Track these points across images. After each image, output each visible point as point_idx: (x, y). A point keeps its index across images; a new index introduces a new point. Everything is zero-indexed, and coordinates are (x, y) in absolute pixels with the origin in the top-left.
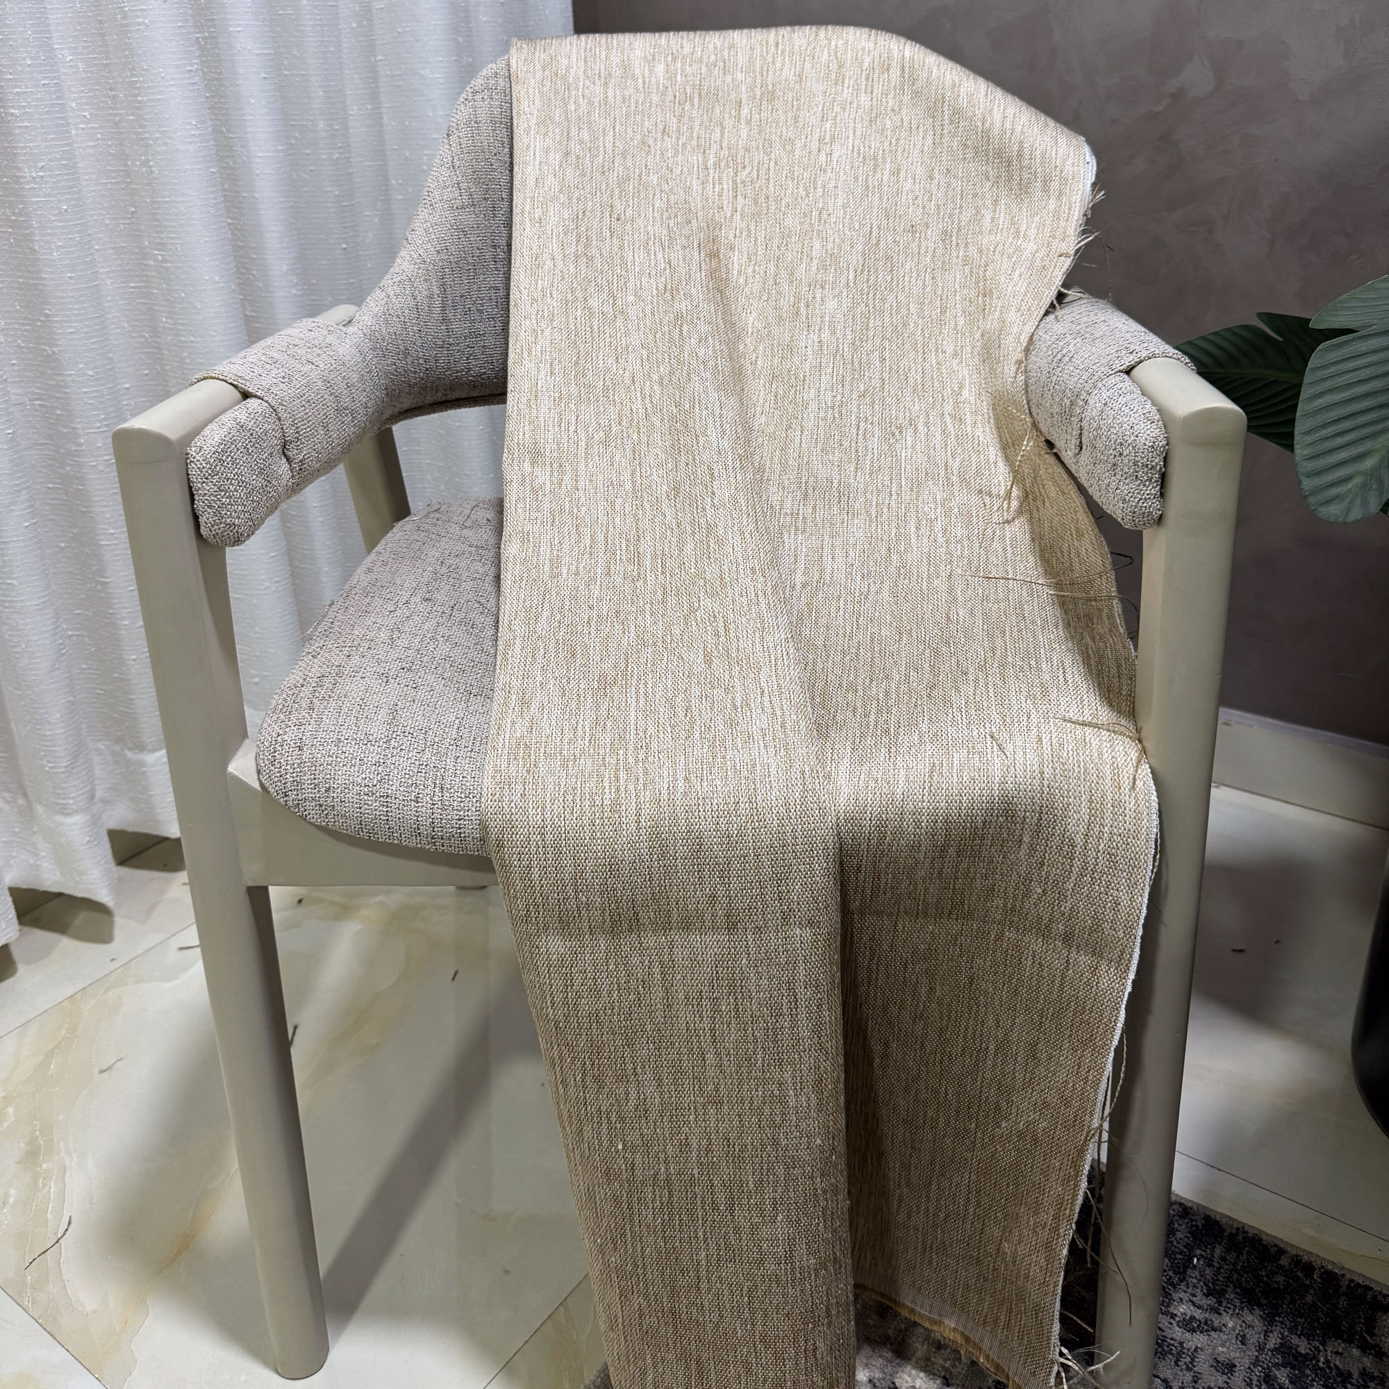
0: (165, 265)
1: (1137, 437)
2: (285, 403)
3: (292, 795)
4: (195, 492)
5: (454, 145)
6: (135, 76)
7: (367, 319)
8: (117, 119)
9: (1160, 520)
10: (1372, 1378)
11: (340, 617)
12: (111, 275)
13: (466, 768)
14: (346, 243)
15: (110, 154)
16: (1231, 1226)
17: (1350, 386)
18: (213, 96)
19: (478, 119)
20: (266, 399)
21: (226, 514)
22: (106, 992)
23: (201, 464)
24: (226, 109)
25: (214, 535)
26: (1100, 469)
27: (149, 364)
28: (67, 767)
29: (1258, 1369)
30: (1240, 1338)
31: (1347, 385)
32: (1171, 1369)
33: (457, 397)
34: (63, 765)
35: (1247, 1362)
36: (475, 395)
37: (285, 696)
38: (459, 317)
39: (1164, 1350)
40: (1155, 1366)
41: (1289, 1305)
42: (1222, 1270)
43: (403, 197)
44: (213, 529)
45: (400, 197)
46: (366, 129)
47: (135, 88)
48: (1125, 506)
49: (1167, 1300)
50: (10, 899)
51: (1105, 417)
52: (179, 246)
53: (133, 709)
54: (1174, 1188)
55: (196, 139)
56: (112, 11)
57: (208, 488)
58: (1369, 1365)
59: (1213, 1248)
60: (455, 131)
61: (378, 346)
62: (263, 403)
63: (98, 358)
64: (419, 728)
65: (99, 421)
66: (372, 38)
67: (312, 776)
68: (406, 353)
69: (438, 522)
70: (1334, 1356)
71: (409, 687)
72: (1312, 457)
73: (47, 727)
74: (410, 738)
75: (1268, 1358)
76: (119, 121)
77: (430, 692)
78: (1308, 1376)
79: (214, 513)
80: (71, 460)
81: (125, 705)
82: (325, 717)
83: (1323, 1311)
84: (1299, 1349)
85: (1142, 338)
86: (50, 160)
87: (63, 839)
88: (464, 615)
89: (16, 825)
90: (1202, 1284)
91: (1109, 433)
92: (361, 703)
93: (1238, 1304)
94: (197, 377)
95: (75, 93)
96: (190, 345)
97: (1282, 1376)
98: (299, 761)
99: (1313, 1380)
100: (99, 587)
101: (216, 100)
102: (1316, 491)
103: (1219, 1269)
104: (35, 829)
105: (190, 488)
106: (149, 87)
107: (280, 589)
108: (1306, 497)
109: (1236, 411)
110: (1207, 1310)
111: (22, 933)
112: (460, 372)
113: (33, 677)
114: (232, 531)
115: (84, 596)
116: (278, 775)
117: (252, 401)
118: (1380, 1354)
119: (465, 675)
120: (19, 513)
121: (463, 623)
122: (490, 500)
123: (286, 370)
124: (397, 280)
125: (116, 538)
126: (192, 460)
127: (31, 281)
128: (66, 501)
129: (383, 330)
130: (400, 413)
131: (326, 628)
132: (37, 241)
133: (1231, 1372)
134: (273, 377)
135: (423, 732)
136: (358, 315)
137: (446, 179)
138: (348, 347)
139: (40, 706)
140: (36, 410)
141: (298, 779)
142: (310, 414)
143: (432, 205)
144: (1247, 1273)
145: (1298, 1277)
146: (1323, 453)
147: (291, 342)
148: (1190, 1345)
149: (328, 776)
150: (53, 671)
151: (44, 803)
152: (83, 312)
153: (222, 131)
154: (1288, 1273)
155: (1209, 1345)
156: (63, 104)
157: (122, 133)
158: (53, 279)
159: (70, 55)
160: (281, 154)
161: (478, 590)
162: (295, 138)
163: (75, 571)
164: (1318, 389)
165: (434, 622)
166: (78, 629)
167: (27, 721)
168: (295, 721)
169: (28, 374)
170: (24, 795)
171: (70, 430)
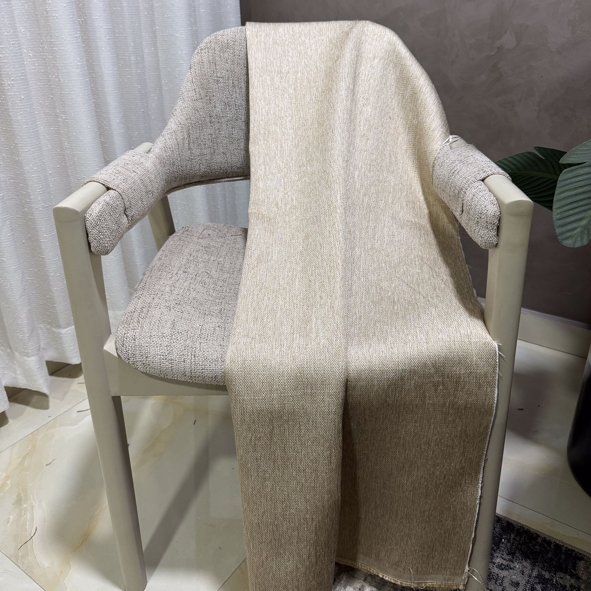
0: (66, 121)
1: (488, 211)
2: (125, 192)
3: (131, 360)
4: (89, 233)
5: (193, 73)
6: (52, 39)
7: (157, 150)
9: (497, 245)
10: (575, 588)
11: (149, 281)
12: (43, 125)
13: (205, 347)
14: (143, 109)
15: (42, 72)
16: (518, 526)
17: (576, 188)
18: (86, 46)
19: (203, 61)
20: (117, 190)
21: (102, 242)
22: (47, 430)
23: (91, 221)
24: (91, 52)
25: (97, 251)
26: (471, 223)
27: (60, 163)
28: (28, 336)
29: (529, 585)
30: (521, 572)
32: (494, 585)
35: (524, 582)
36: (202, 180)
37: (127, 316)
38: (196, 147)
39: (490, 577)
40: (487, 584)
41: (541, 558)
42: (514, 544)
43: (168, 88)
44: (96, 249)
45: (166, 88)
46: (151, 59)
47: (53, 44)
48: (482, 239)
49: (492, 557)
50: (5, 392)
51: (474, 201)
52: (72, 113)
53: (55, 311)
54: (497, 512)
55: (79, 67)
56: (42, 10)
57: (94, 231)
58: (573, 582)
59: (510, 535)
60: (193, 67)
61: (161, 161)
62: (116, 192)
63: (38, 162)
64: (185, 330)
65: (39, 189)
66: (154, 19)
67: (140, 352)
68: (174, 164)
69: (188, 236)
70: (559, 579)
71: (180, 312)
72: (560, 219)
73: (20, 320)
74: (181, 335)
75: (533, 580)
76: (45, 58)
77: (188, 314)
78: (549, 587)
79: (97, 242)
80: (27, 206)
81: (52, 309)
82: (144, 326)
83: (555, 560)
84: (545, 576)
85: (488, 164)
86: (16, 77)
87: (27, 367)
88: (201, 278)
89: (7, 360)
90: (506, 550)
91: (475, 208)
92: (159, 319)
93: (521, 558)
94: (87, 181)
95: (25, 46)
96: (78, 155)
97: (539, 587)
98: (134, 345)
99: (551, 589)
100: (40, 259)
101: (87, 48)
102: (562, 234)
103: (513, 543)
104: (15, 362)
105: (87, 231)
106: (58, 44)
107: (118, 259)
108: (557, 236)
109: (531, 202)
110: (508, 561)
111: (10, 405)
112: (196, 171)
113: (13, 299)
114: (104, 249)
115: (33, 263)
116: (125, 351)
117: (111, 191)
118: (578, 578)
119: (202, 306)
120: (6, 230)
121: (201, 282)
122: (209, 225)
123: (125, 176)
124: (169, 132)
125: (47, 239)
126: (87, 219)
127: (8, 129)
128: (25, 223)
129: (164, 155)
130: (171, 189)
131: (143, 286)
132: (11, 111)
133: (518, 586)
134: (119, 180)
135: (186, 332)
136: (153, 148)
137: (189, 87)
138: (149, 163)
139: (16, 311)
140: (12, 184)
141: (134, 352)
142: (135, 195)
143: (183, 99)
144: (524, 545)
145: (545, 547)
146: (565, 217)
147: (126, 162)
148: (501, 575)
149: (147, 352)
150: (22, 296)
151: (19, 351)
152: (31, 142)
153: (90, 62)
154: (542, 545)
155: (509, 575)
156: (22, 52)
157: (46, 63)
158: (18, 128)
159: (23, 29)
160: (116, 72)
161: (206, 267)
162: (121, 64)
163: (30, 252)
164: (562, 189)
165: (189, 282)
166: (30, 277)
167: (11, 317)
168: (132, 327)
169: (8, 169)
170: (10, 348)
171: (27, 193)
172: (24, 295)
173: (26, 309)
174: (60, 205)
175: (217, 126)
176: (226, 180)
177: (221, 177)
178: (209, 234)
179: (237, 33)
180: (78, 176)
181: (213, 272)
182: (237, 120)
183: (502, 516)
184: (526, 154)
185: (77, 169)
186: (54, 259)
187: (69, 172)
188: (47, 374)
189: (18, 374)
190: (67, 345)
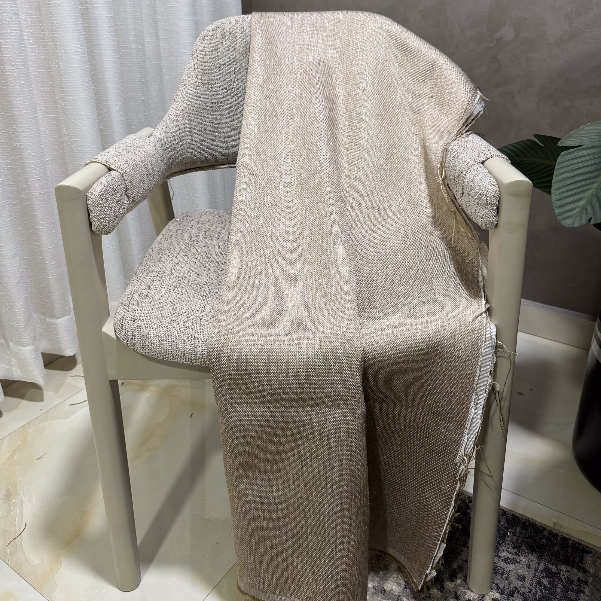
0: (65, 107)
1: (487, 191)
2: (127, 173)
3: (130, 341)
4: (90, 212)
5: (195, 59)
6: (54, 26)
7: (158, 135)
8: (45, 44)
9: (497, 226)
10: (582, 582)
11: (148, 263)
12: (41, 111)
13: (205, 329)
14: (144, 97)
15: (42, 59)
16: (524, 519)
17: (574, 170)
18: (87, 34)
19: (205, 48)
20: (119, 171)
21: (103, 221)
22: (38, 424)
23: (93, 200)
24: (93, 40)
25: (98, 230)
26: (471, 204)
27: (57, 149)
28: (25, 325)
29: (535, 579)
30: (528, 566)
32: (500, 579)
33: (196, 167)
34: (23, 324)
35: (531, 576)
37: (126, 298)
38: (197, 133)
39: (496, 571)
40: (493, 579)
41: (548, 551)
42: (520, 537)
43: (169, 77)
44: (98, 228)
45: (167, 77)
46: (152, 48)
47: (54, 31)
48: (482, 220)
49: (497, 551)
51: (474, 182)
52: (71, 99)
53: (50, 300)
54: (501, 503)
55: (80, 53)
57: (96, 210)
58: (581, 576)
59: (516, 528)
60: (195, 53)
61: (163, 146)
62: (117, 173)
63: (36, 148)
65: (37, 175)
66: (156, 9)
67: (139, 333)
68: (175, 149)
69: (188, 221)
70: (567, 572)
71: (180, 294)
72: (559, 200)
73: (16, 308)
74: (181, 316)
75: (539, 574)
76: (46, 45)
77: (188, 296)
78: (556, 581)
79: (98, 221)
80: (24, 192)
81: (46, 298)
82: (144, 307)
83: (562, 554)
84: (552, 570)
85: (488, 148)
86: (17, 62)
87: (23, 357)
88: (201, 262)
90: (512, 543)
91: (475, 189)
92: (159, 301)
93: (527, 552)
94: (89, 161)
95: (26, 32)
96: (76, 142)
97: (545, 582)
98: (133, 327)
99: (558, 583)
100: (36, 247)
101: (88, 36)
102: (561, 214)
103: (519, 537)
104: (9, 353)
105: (88, 210)
106: (60, 31)
107: (114, 248)
108: (556, 216)
109: (529, 182)
110: (514, 554)
111: (5, 400)
112: (197, 156)
113: (11, 287)
114: (106, 229)
115: (29, 251)
116: (124, 332)
117: (113, 172)
118: (585, 571)
119: (203, 288)
120: (5, 215)
121: (201, 266)
122: (209, 211)
123: (126, 158)
124: (171, 117)
125: (43, 226)
126: (89, 198)
127: (7, 114)
128: (21, 209)
129: (165, 139)
130: (172, 174)
131: (142, 268)
132: (10, 97)
133: (524, 580)
134: (121, 161)
135: (186, 313)
136: (154, 133)
137: (191, 74)
138: (151, 147)
139: (13, 299)
140: (9, 170)
141: (133, 334)
142: (137, 177)
143: (185, 85)
144: (530, 538)
145: (551, 540)
146: (564, 198)
147: (127, 145)
148: (507, 569)
149: (146, 333)
150: (19, 284)
151: (14, 341)
152: (30, 128)
153: (91, 49)
154: (547, 538)
155: (515, 569)
156: (23, 38)
157: (47, 50)
158: (17, 114)
159: (24, 16)
160: (117, 60)
161: (206, 251)
162: (122, 52)
163: (25, 240)
164: (561, 171)
165: (189, 265)
166: (26, 265)
167: (7, 305)
168: (131, 309)
169: (5, 154)
170: (4, 338)
171: (24, 179)
172: (21, 282)
173: (24, 297)
174: (61, 184)
175: (219, 112)
176: (227, 166)
177: (222, 163)
178: (209, 220)
179: (239, 21)
180: (76, 163)
181: (214, 256)
182: (238, 106)
183: (507, 509)
184: (525, 142)
186: (50, 246)
187: (67, 159)
188: (42, 365)
189: (12, 365)
190: (61, 336)
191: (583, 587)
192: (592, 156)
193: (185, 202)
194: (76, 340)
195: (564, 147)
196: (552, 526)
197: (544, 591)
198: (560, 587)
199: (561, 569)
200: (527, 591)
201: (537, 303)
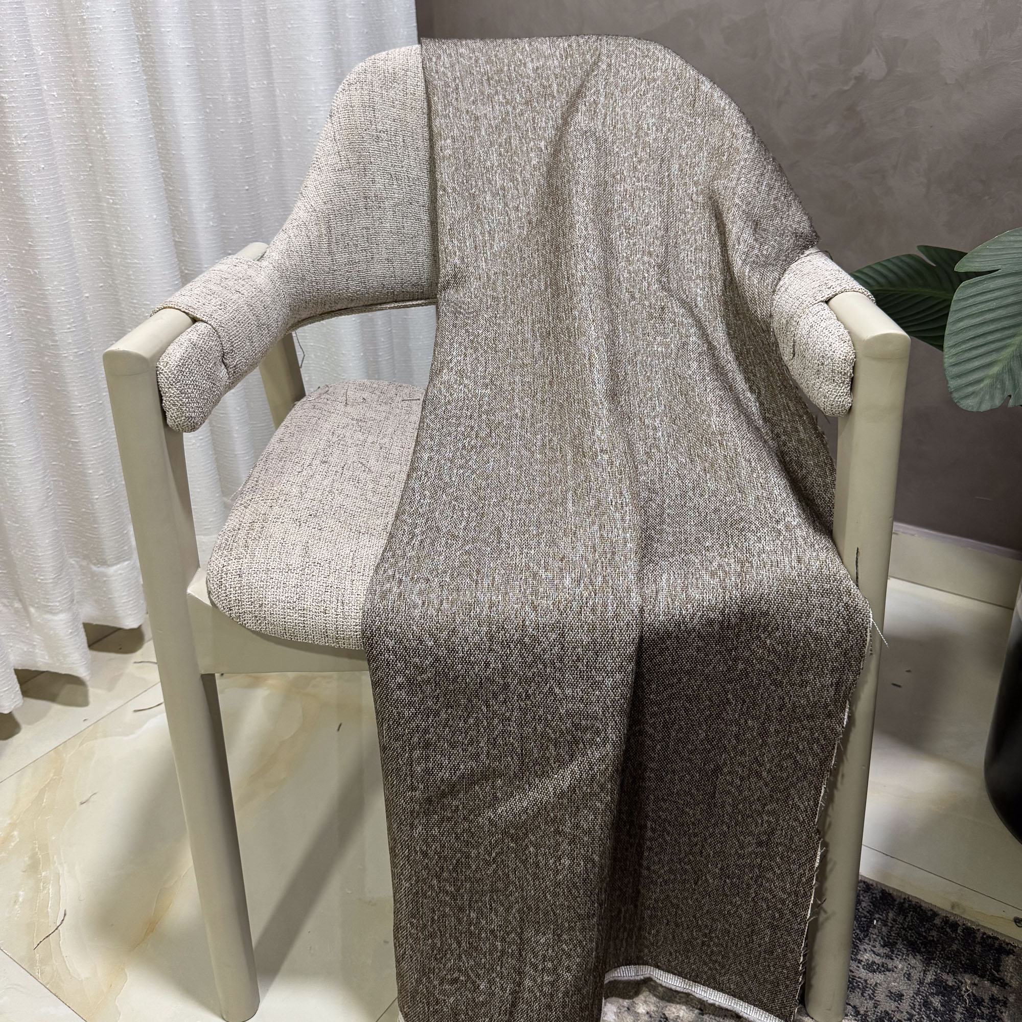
0: (115, 206)
1: (834, 352)
2: (223, 325)
3: (235, 610)
4: (163, 395)
5: (335, 124)
6: (92, 67)
7: (275, 255)
8: (78, 98)
9: (850, 410)
11: (262, 477)
12: (75, 213)
13: (359, 588)
14: (248, 186)
15: (73, 124)
16: (900, 897)
17: (982, 313)
18: (149, 79)
19: (353, 104)
20: (209, 322)
21: (186, 410)
22: (81, 744)
23: (168, 375)
24: (159, 88)
25: (177, 425)
26: (808, 373)
27: (103, 278)
28: (54, 578)
29: (919, 997)
30: (907, 976)
31: (979, 313)
32: (859, 999)
33: (339, 308)
34: (51, 577)
35: (911, 993)
36: (352, 306)
37: (226, 537)
38: (341, 250)
39: (854, 985)
40: (848, 997)
41: (941, 951)
42: (894, 929)
43: (291, 149)
44: (176, 421)
45: (289, 149)
46: (262, 99)
47: (93, 76)
48: (826, 400)
49: (855, 950)
50: (15, 677)
51: (811, 336)
52: (125, 193)
53: (97, 535)
54: (860, 871)
55: (139, 114)
56: (74, 18)
57: (173, 392)
58: (996, 992)
59: (888, 913)
60: (336, 113)
61: (284, 275)
62: (208, 325)
63: (68, 277)
64: (325, 559)
65: (70, 324)
66: (267, 31)
67: (249, 596)
68: (303, 280)
69: (328, 402)
70: (972, 987)
71: (316, 529)
72: (956, 364)
73: (39, 550)
74: (318, 567)
75: (926, 989)
76: (80, 99)
77: (331, 532)
78: (954, 1001)
79: (177, 409)
80: (49, 352)
81: (90, 532)
82: (257, 553)
83: (964, 956)
84: (948, 983)
85: (837, 275)
86: (31, 132)
87: (52, 632)
88: (352, 473)
89: (13, 622)
90: (880, 938)
91: (814, 348)
92: (282, 542)
93: (905, 952)
94: (159, 307)
95: (46, 78)
96: (135, 265)
97: (936, 1002)
98: (239, 585)
99: (957, 1004)
100: (70, 446)
101: (151, 82)
102: (958, 389)
103: (892, 927)
104: (28, 625)
105: (160, 391)
106: (102, 75)
107: (203, 444)
108: (951, 393)
109: (905, 336)
110: (883, 957)
111: (25, 703)
112: (342, 290)
113: (29, 514)
114: (190, 422)
115: (59, 452)
116: (225, 595)
117: (200, 324)
118: (1004, 985)
119: (355, 519)
120: (16, 393)
121: (351, 479)
122: (364, 383)
123: (222, 299)
124: (296, 224)
125: (82, 410)
126: (161, 371)
127: (18, 221)
128: (45, 382)
129: (287, 263)
130: (299, 322)
131: (253, 485)
132: (22, 191)
133: (901, 999)
134: (213, 305)
135: (328, 562)
136: (268, 252)
137: (329, 148)
138: (263, 277)
139: (34, 534)
140: (22, 315)
141: (239, 598)
142: (240, 331)
143: (319, 168)
144: (911, 930)
145: (947, 932)
146: (964, 361)
147: (223, 276)
148: (872, 982)
149: (261, 596)
150: (43, 508)
151: (36, 605)
152: (56, 243)
153: (156, 105)
154: (941, 930)
155: (885, 982)
156: (41, 89)
157: (81, 108)
158: (34, 219)
159: (41, 50)
160: (201, 122)
161: (360, 453)
162: (210, 108)
163: (52, 433)
164: (960, 315)
165: (330, 479)
166: (54, 476)
167: (23, 546)
168: (235, 555)
169: (16, 289)
170: (20, 600)
171: (48, 330)
172: (47, 507)
173: (51, 530)
174: (114, 348)
175: (377, 214)
176: (393, 305)
177: (384, 301)
178: (364, 399)
180: (135, 301)
181: (372, 462)
183: (873, 881)
184: (904, 258)
185: (134, 289)
186: (95, 444)
187: (120, 294)
188: (86, 645)
189: (35, 645)
190: (116, 595)
191: (999, 1011)
192: (1012, 289)
193: (323, 363)
194: (142, 602)
195: (966, 273)
196: (947, 907)
197: (933, 1017)
198: (961, 1011)
199: (963, 981)
200: (905, 1018)
201: (926, 531)
